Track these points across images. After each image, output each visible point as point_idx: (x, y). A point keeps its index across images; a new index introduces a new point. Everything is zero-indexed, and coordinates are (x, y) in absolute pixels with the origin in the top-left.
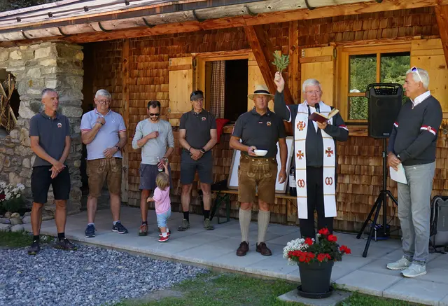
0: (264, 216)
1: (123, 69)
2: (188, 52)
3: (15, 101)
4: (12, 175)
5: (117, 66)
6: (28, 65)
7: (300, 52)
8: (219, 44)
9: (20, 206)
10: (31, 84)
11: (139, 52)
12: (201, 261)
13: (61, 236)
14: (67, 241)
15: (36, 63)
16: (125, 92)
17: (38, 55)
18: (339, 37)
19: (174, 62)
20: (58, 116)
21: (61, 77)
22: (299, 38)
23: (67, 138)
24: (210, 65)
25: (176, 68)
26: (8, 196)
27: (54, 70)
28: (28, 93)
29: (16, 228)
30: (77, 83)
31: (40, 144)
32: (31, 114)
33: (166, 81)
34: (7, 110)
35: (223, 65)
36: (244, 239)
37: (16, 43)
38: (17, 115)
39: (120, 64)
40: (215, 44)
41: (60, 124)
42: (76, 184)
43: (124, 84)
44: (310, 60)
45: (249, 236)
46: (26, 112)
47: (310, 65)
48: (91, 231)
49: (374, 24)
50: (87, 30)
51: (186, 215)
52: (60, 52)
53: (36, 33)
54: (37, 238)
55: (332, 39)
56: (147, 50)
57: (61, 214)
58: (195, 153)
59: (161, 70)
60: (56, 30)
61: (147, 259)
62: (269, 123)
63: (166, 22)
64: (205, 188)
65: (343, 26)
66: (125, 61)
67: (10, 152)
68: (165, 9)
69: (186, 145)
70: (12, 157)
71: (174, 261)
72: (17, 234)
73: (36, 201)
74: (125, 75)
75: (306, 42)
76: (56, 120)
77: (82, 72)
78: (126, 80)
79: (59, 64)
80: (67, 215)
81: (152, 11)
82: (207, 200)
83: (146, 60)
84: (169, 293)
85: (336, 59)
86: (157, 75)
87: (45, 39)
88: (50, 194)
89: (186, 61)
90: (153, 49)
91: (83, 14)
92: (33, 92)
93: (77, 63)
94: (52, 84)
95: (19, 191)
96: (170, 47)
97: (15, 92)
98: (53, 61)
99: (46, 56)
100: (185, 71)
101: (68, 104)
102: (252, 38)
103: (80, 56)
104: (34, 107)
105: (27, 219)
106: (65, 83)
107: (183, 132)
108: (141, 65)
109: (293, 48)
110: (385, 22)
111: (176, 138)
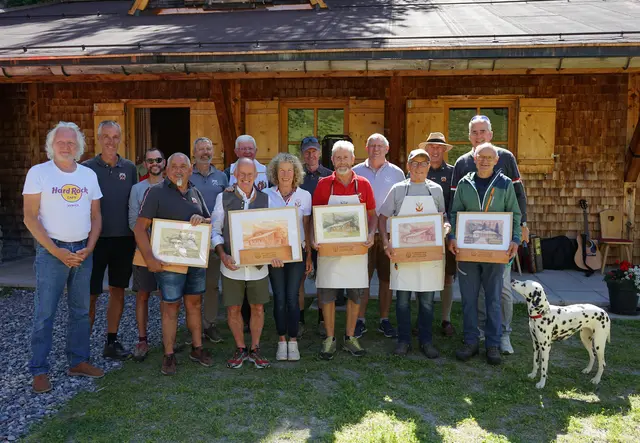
1: (30, 113)
5: (21, 109)
7: (243, 105)
11: (51, 95)
16: (34, 135)
18: (282, 93)
19: (100, 107)
22: (242, 92)
25: (103, 113)
33: (90, 126)
39: (25, 106)
40: (149, 90)
43: (32, 129)
44: (255, 112)
47: (255, 116)
55: (277, 95)
56: (63, 93)
59: (82, 116)
66: (33, 103)
74: (34, 118)
78: (35, 124)
83: (61, 104)
89: (113, 107)
90: (71, 92)
96: (92, 92)
100: (115, 117)
108: (54, 108)
109: (235, 100)
110: (325, 84)
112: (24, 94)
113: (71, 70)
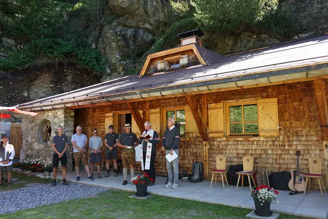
0: (132, 170)
1: (89, 117)
2: (112, 111)
3: (50, 130)
4: (48, 158)
5: (87, 116)
6: (54, 117)
7: (149, 110)
8: (122, 108)
9: (49, 170)
10: (55, 124)
11: (95, 111)
12: (108, 186)
13: (64, 180)
14: (66, 182)
15: (57, 117)
17: (58, 113)
18: (162, 105)
19: (107, 115)
20: (63, 136)
21: (66, 122)
22: (149, 106)
23: (66, 144)
24: (120, 116)
25: (107, 117)
26: (46, 166)
27: (63, 119)
28: (54, 128)
29: (47, 177)
30: (71, 123)
31: (56, 146)
32: (55, 135)
33: (104, 122)
34: (47, 134)
35: (125, 115)
36: (125, 179)
37: (51, 110)
38: (50, 136)
40: (121, 107)
41: (63, 139)
42: (70, 161)
44: (152, 113)
45: (127, 178)
46: (53, 134)
47: (152, 115)
48: (78, 179)
49: (173, 100)
50: (74, 105)
51: (108, 171)
52: (65, 113)
53: (57, 107)
54: (55, 180)
55: (159, 106)
56: (98, 110)
57: (64, 172)
58: (111, 148)
59: (102, 118)
60: (63, 106)
61: (91, 187)
62: (131, 137)
63: (99, 102)
64: (115, 161)
65: (163, 101)
66: (90, 114)
67: (47, 149)
68: (99, 98)
69: (107, 145)
70: (48, 151)
71: (99, 187)
72: (48, 179)
73: (54, 167)
74: (90, 120)
75: (152, 107)
76: (62, 137)
77: (74, 119)
78: (90, 122)
79: (65, 117)
80: (66, 172)
81: (95, 99)
82: (115, 165)
83: (97, 114)
84: (93, 196)
85: (161, 113)
86: (101, 120)
87: (61, 108)
88: (60, 165)
89: (111, 114)
90: (100, 110)
91: (73, 100)
92: (56, 127)
93: (72, 116)
94: (62, 124)
95: (50, 164)
96: (106, 109)
97: (50, 127)
98: (63, 116)
99: (61, 114)
100: (110, 118)
101: (67, 131)
102: (130, 107)
103: (73, 114)
104: (56, 133)
105: (51, 174)
106: (67, 124)
107: (106, 140)
108: (96, 116)
109: (147, 109)
110: (177, 100)
111: (104, 143)
112: (88, 111)
113: (80, 104)
